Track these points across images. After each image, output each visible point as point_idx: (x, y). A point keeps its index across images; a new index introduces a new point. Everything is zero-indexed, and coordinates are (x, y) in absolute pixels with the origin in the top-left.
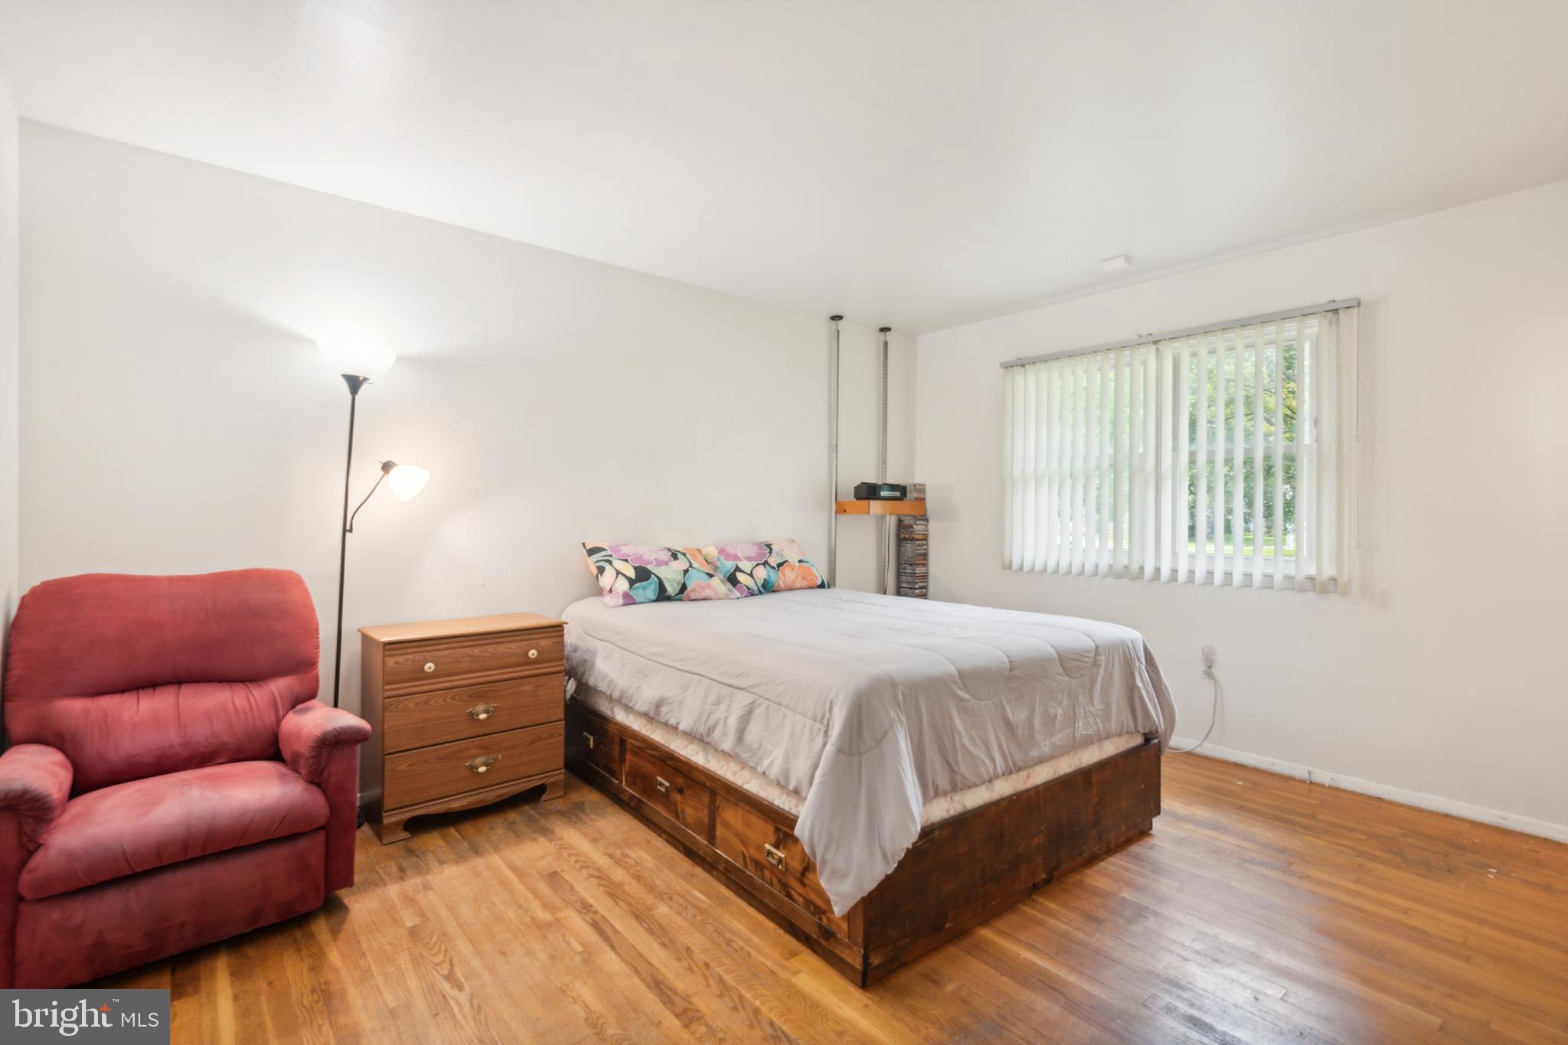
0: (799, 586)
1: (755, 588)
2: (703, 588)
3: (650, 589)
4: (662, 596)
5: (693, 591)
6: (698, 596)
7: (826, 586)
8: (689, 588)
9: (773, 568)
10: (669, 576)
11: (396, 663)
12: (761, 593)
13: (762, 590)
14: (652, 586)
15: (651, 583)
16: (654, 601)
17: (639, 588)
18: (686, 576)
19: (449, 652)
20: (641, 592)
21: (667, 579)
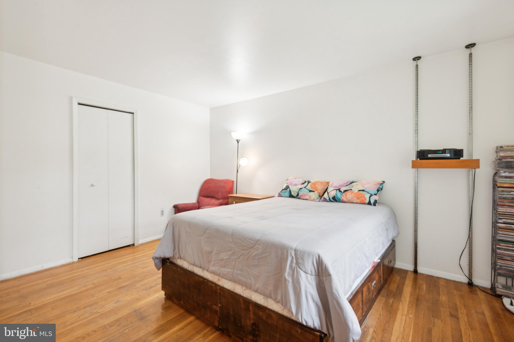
0: (355, 202)
1: (328, 199)
2: (306, 195)
3: (287, 194)
4: (291, 196)
5: (301, 196)
6: (304, 198)
7: (372, 204)
8: (300, 195)
9: (341, 192)
10: (294, 189)
11: (230, 201)
12: (330, 201)
13: (332, 200)
14: (287, 192)
15: (287, 191)
16: (288, 197)
17: (283, 192)
18: (300, 190)
19: (239, 200)
20: (283, 193)
21: (292, 190)
